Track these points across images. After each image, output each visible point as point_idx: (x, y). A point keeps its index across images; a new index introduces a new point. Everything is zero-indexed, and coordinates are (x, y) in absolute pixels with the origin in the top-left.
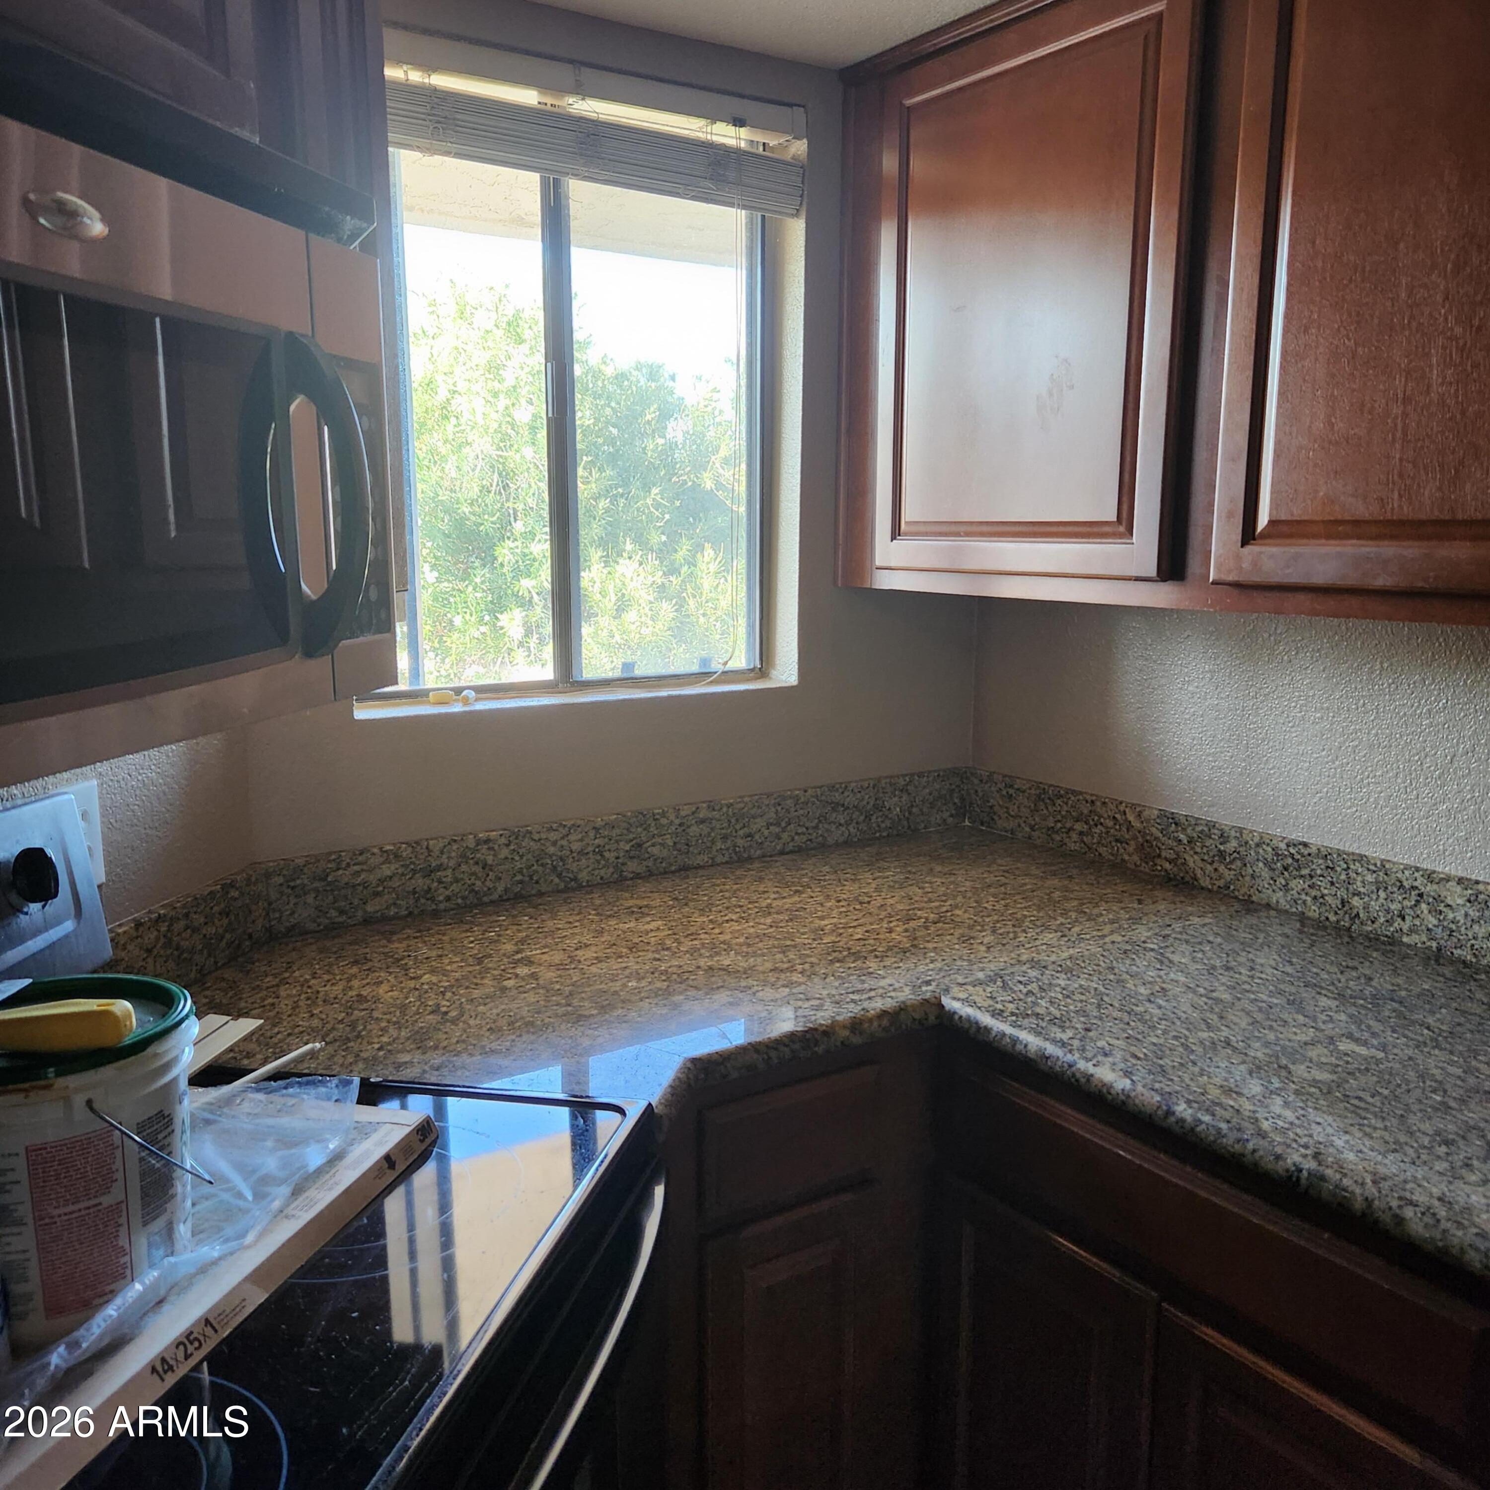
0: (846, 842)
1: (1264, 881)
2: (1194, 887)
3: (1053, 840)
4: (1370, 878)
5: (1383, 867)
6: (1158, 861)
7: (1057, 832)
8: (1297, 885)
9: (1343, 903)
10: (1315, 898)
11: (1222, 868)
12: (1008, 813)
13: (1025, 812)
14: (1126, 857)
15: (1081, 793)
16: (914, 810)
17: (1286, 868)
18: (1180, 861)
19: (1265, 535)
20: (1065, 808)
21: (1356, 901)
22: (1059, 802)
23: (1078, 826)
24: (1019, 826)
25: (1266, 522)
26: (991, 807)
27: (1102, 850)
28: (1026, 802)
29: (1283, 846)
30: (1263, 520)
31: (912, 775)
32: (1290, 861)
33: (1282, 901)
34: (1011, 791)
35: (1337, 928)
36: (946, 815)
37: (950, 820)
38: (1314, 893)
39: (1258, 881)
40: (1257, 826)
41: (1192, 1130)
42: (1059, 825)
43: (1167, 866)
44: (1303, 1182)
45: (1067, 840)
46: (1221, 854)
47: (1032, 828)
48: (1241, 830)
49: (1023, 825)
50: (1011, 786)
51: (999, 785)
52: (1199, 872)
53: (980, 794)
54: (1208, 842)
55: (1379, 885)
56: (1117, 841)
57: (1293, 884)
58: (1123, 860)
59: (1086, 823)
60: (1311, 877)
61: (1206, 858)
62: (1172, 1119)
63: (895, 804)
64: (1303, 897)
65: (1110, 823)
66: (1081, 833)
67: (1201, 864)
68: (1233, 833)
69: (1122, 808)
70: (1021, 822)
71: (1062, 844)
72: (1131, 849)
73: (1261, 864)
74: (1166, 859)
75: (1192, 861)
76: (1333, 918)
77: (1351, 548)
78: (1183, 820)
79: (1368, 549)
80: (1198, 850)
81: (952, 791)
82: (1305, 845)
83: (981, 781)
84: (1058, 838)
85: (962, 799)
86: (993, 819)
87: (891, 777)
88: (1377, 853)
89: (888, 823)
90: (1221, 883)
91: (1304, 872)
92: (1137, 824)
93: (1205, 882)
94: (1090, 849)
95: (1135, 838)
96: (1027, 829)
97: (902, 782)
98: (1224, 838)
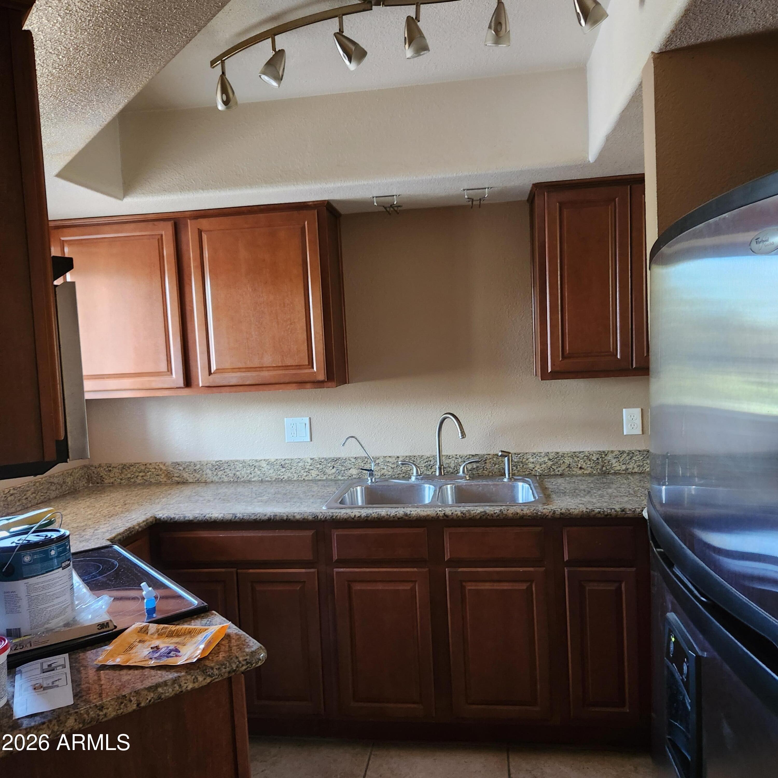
0: (56, 497)
1: (210, 475)
2: (187, 483)
3: (131, 481)
4: (241, 465)
5: (244, 462)
6: (173, 478)
7: (132, 478)
8: (220, 473)
9: (234, 474)
10: (226, 475)
11: (196, 475)
12: (110, 477)
13: (117, 475)
14: (161, 480)
15: (140, 463)
16: (75, 482)
17: (216, 469)
18: (181, 476)
19: (214, 373)
20: (135, 469)
21: (238, 473)
22: (131, 468)
23: (141, 474)
24: (115, 480)
25: (215, 369)
26: (102, 476)
27: (151, 480)
28: (117, 471)
29: (214, 463)
30: (214, 368)
31: (73, 469)
32: (217, 467)
33: (216, 479)
34: (110, 469)
35: (234, 482)
36: (84, 483)
37: (85, 485)
38: (225, 474)
39: (208, 475)
40: (204, 459)
41: (243, 518)
42: (133, 476)
43: (177, 479)
44: (272, 518)
45: (136, 480)
46: (195, 470)
47: (121, 479)
48: (200, 462)
49: (117, 479)
50: (110, 467)
51: (104, 467)
52: (188, 478)
53: (95, 473)
54: (190, 468)
55: (244, 467)
56: (157, 475)
57: (219, 473)
58: (160, 481)
59: (144, 472)
60: (224, 469)
61: (190, 472)
62: (237, 518)
63: (69, 480)
64: (223, 476)
65: (153, 470)
66: (142, 476)
67: (189, 475)
68: (198, 463)
69: (157, 464)
70: (116, 478)
71: (135, 482)
72: (163, 477)
73: (208, 470)
74: (176, 477)
75: (185, 475)
76: (232, 480)
77: (238, 374)
78: (181, 463)
79: (243, 374)
80: (187, 471)
81: (85, 474)
82: (221, 461)
83: (96, 468)
84: (132, 480)
85: (88, 476)
86: (103, 480)
87: (67, 470)
88: (241, 458)
89: (67, 488)
90: (196, 479)
91: (222, 469)
92: (164, 468)
93: (191, 480)
94: (146, 481)
95: (164, 473)
96: (119, 480)
97: (70, 472)
98: (195, 465)
